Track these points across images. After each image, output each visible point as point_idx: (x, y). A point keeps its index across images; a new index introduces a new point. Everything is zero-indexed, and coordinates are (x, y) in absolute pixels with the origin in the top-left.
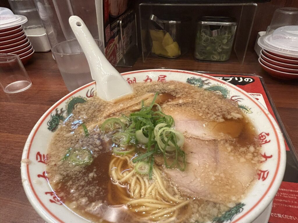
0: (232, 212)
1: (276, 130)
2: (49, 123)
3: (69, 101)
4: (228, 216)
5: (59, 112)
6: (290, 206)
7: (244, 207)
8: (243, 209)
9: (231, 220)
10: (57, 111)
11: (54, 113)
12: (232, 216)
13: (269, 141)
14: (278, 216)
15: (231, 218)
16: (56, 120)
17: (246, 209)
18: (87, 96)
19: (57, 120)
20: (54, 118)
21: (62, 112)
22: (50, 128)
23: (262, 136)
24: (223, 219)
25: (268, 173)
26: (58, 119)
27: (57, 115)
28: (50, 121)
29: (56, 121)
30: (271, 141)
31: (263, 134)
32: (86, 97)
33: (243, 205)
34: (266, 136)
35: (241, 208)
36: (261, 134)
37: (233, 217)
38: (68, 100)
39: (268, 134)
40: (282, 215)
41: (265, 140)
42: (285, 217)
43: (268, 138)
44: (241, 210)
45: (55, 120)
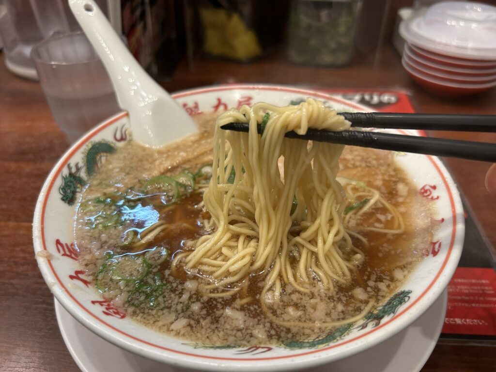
0: (393, 304)
1: (447, 180)
2: (62, 189)
3: (88, 148)
4: (389, 309)
5: (74, 170)
6: (474, 305)
7: (410, 295)
8: (409, 297)
9: (394, 313)
10: (70, 168)
11: (65, 172)
12: (394, 308)
13: (438, 198)
14: (455, 321)
15: (394, 311)
16: (71, 184)
17: (413, 297)
18: (115, 138)
19: (73, 184)
20: (67, 180)
21: (78, 169)
22: (64, 198)
23: (426, 191)
24: (382, 315)
25: (440, 246)
26: (75, 182)
27: (71, 174)
28: (62, 187)
29: (72, 186)
30: (440, 199)
31: (427, 188)
32: (114, 141)
33: (409, 292)
34: (432, 190)
35: (406, 296)
36: (423, 188)
37: (397, 309)
38: (85, 148)
39: (434, 188)
40: (462, 319)
41: (430, 197)
42: (466, 322)
43: (435, 194)
44: (406, 299)
45: (69, 183)
